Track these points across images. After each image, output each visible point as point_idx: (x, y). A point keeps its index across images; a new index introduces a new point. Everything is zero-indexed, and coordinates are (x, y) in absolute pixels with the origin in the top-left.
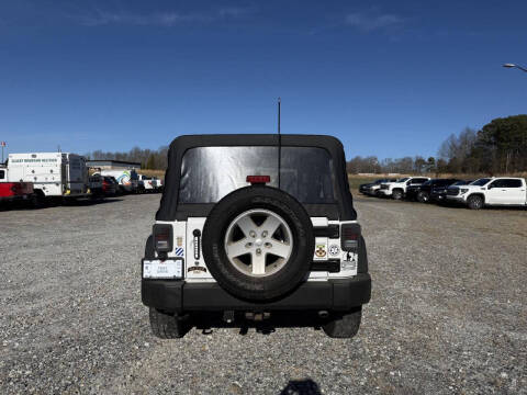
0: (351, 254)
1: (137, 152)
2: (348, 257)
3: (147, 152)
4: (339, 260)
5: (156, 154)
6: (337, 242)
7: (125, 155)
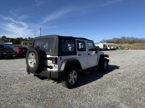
0: (55, 65)
1: (114, 39)
2: (54, 66)
3: (117, 39)
4: (52, 66)
5: (120, 39)
6: (51, 61)
7: (111, 40)
